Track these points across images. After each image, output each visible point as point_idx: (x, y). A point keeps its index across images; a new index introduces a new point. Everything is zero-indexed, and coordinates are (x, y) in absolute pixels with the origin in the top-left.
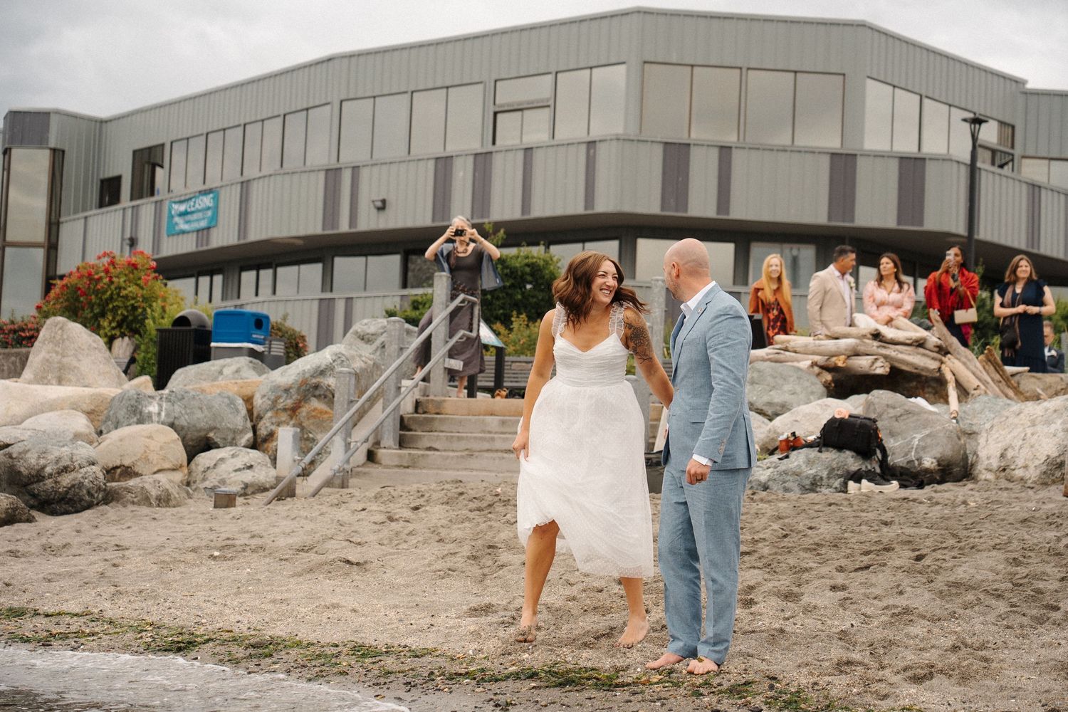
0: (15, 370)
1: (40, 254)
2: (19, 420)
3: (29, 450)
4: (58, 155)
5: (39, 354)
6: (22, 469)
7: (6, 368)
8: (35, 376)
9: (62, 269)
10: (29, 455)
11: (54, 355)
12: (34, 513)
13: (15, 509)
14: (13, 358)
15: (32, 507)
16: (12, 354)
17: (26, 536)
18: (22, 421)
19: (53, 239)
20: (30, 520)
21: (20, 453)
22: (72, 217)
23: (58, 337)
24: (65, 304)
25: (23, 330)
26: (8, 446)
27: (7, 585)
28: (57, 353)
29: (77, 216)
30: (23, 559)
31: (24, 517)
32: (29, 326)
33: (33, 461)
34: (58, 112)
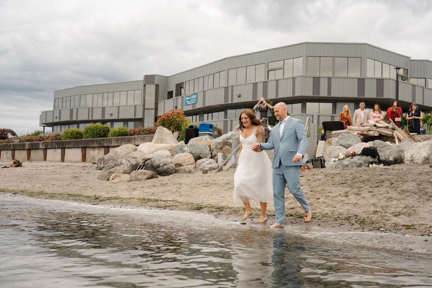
0: (150, 140)
1: (153, 111)
2: (152, 152)
3: (156, 160)
4: (157, 86)
5: (156, 136)
6: (154, 165)
7: (148, 140)
8: (155, 141)
9: (159, 115)
10: (156, 161)
11: (160, 136)
12: (158, 176)
13: (153, 175)
14: (150, 137)
15: (157, 174)
16: (149, 136)
17: (156, 181)
18: (153, 153)
19: (156, 108)
20: (157, 177)
21: (154, 161)
22: (161, 102)
23: (161, 131)
24: (161, 123)
25: (151, 130)
26: (150, 159)
27: (153, 193)
28: (161, 135)
29: (162, 101)
30: (156, 187)
31: (155, 177)
32: (153, 129)
33: (157, 163)
34: (157, 75)
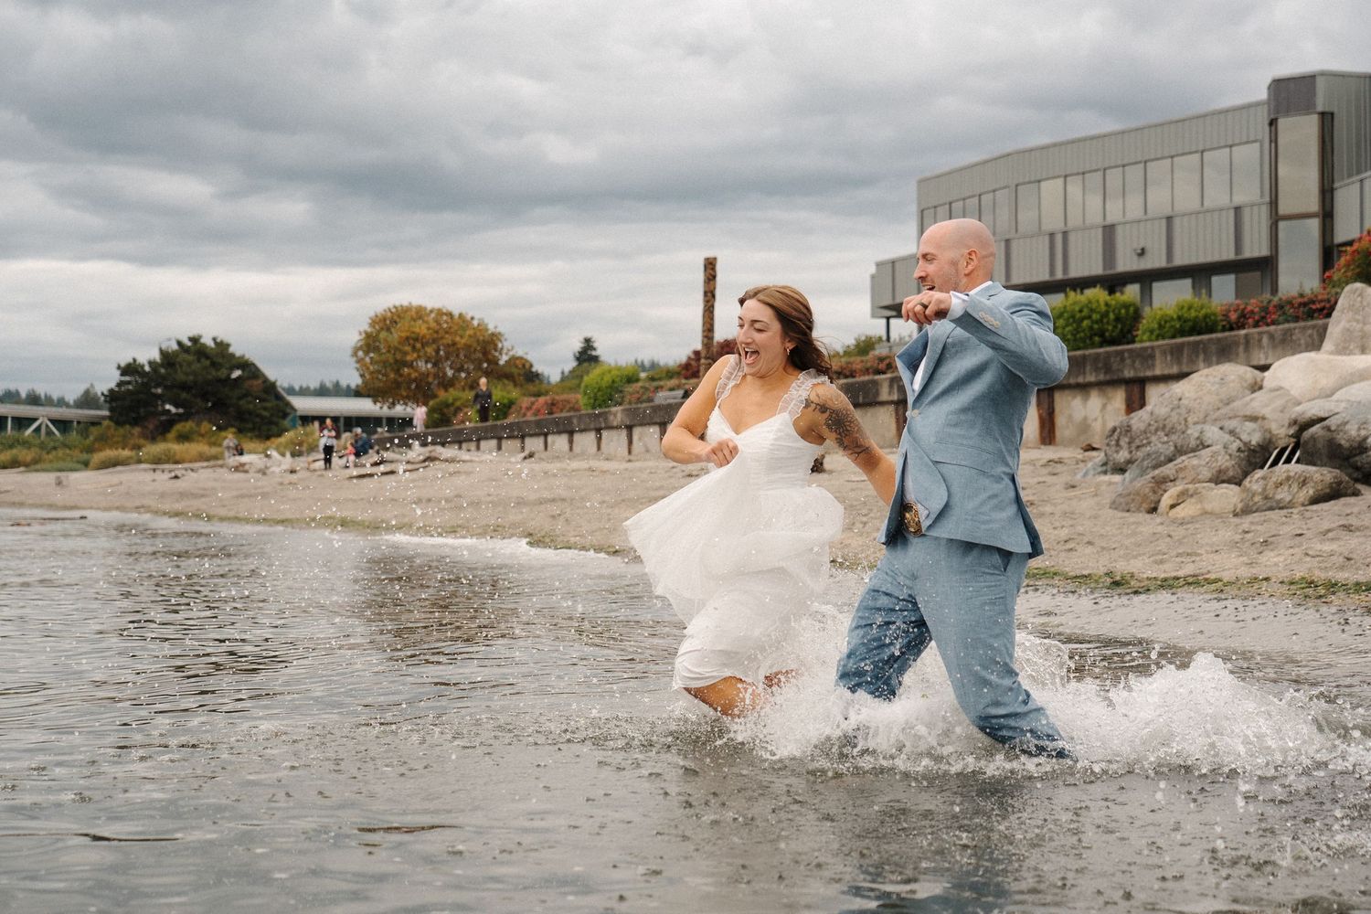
0: (1313, 344)
1: (1314, 224)
2: (1328, 392)
3: (1347, 423)
4: (1327, 119)
5: (1338, 324)
6: (1343, 442)
7: (1302, 342)
8: (1337, 345)
9: (1341, 236)
10: (1348, 427)
11: (1355, 324)
12: (1359, 486)
13: (1339, 483)
14: (1310, 332)
15: (1357, 480)
16: (1309, 328)
17: (1355, 510)
18: (1332, 394)
19: (1328, 208)
20: (1356, 494)
21: (1338, 426)
22: (1347, 181)
23: (1358, 305)
24: (1358, 270)
25: (1314, 302)
26: (1323, 419)
27: (1349, 559)
28: (1358, 321)
29: (1351, 180)
30: (1358, 533)
31: (1349, 491)
32: (1320, 297)
33: (1354, 433)
34: (1323, 74)
